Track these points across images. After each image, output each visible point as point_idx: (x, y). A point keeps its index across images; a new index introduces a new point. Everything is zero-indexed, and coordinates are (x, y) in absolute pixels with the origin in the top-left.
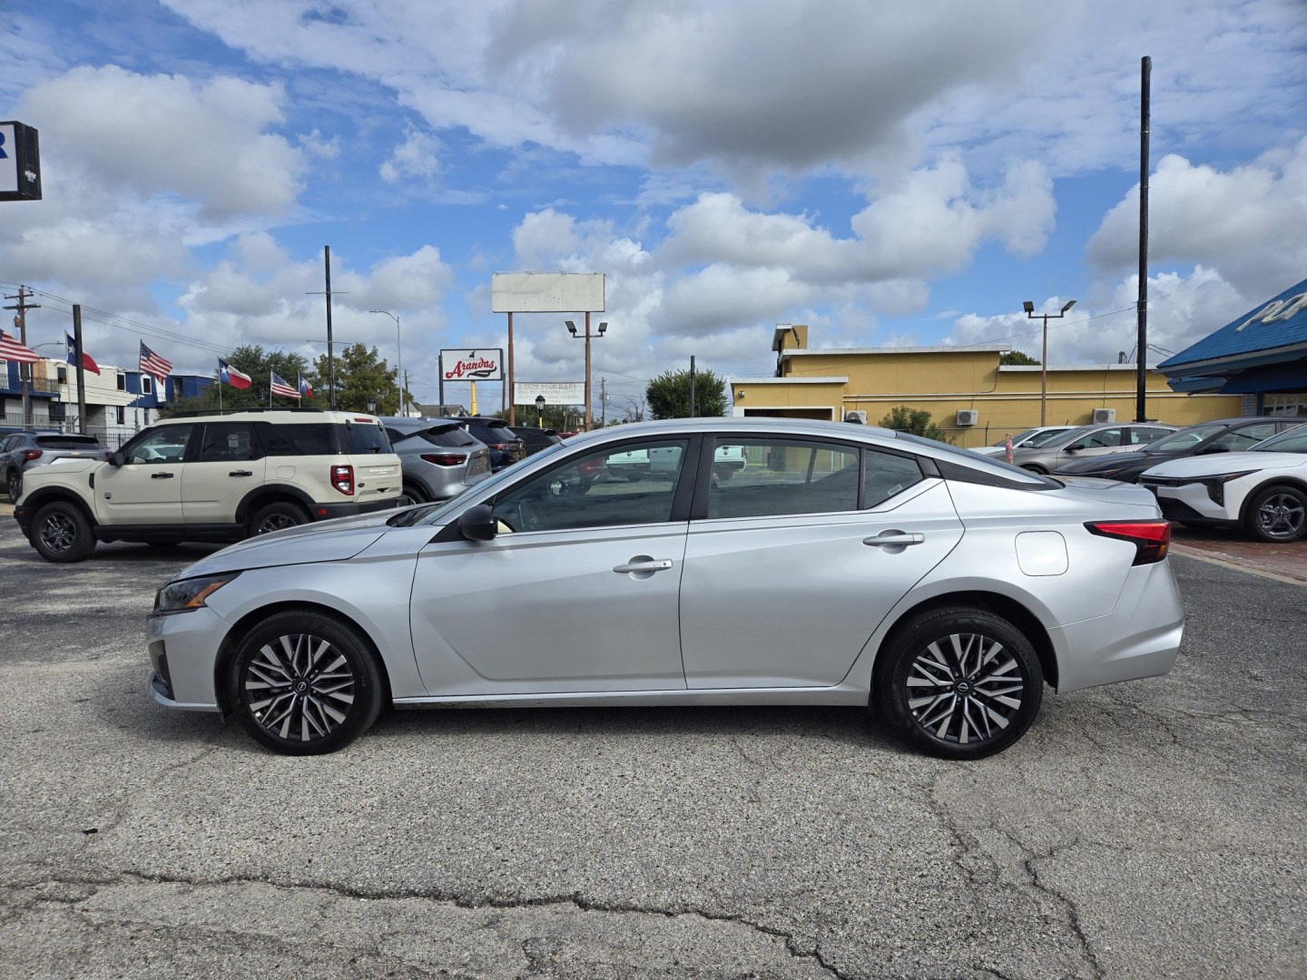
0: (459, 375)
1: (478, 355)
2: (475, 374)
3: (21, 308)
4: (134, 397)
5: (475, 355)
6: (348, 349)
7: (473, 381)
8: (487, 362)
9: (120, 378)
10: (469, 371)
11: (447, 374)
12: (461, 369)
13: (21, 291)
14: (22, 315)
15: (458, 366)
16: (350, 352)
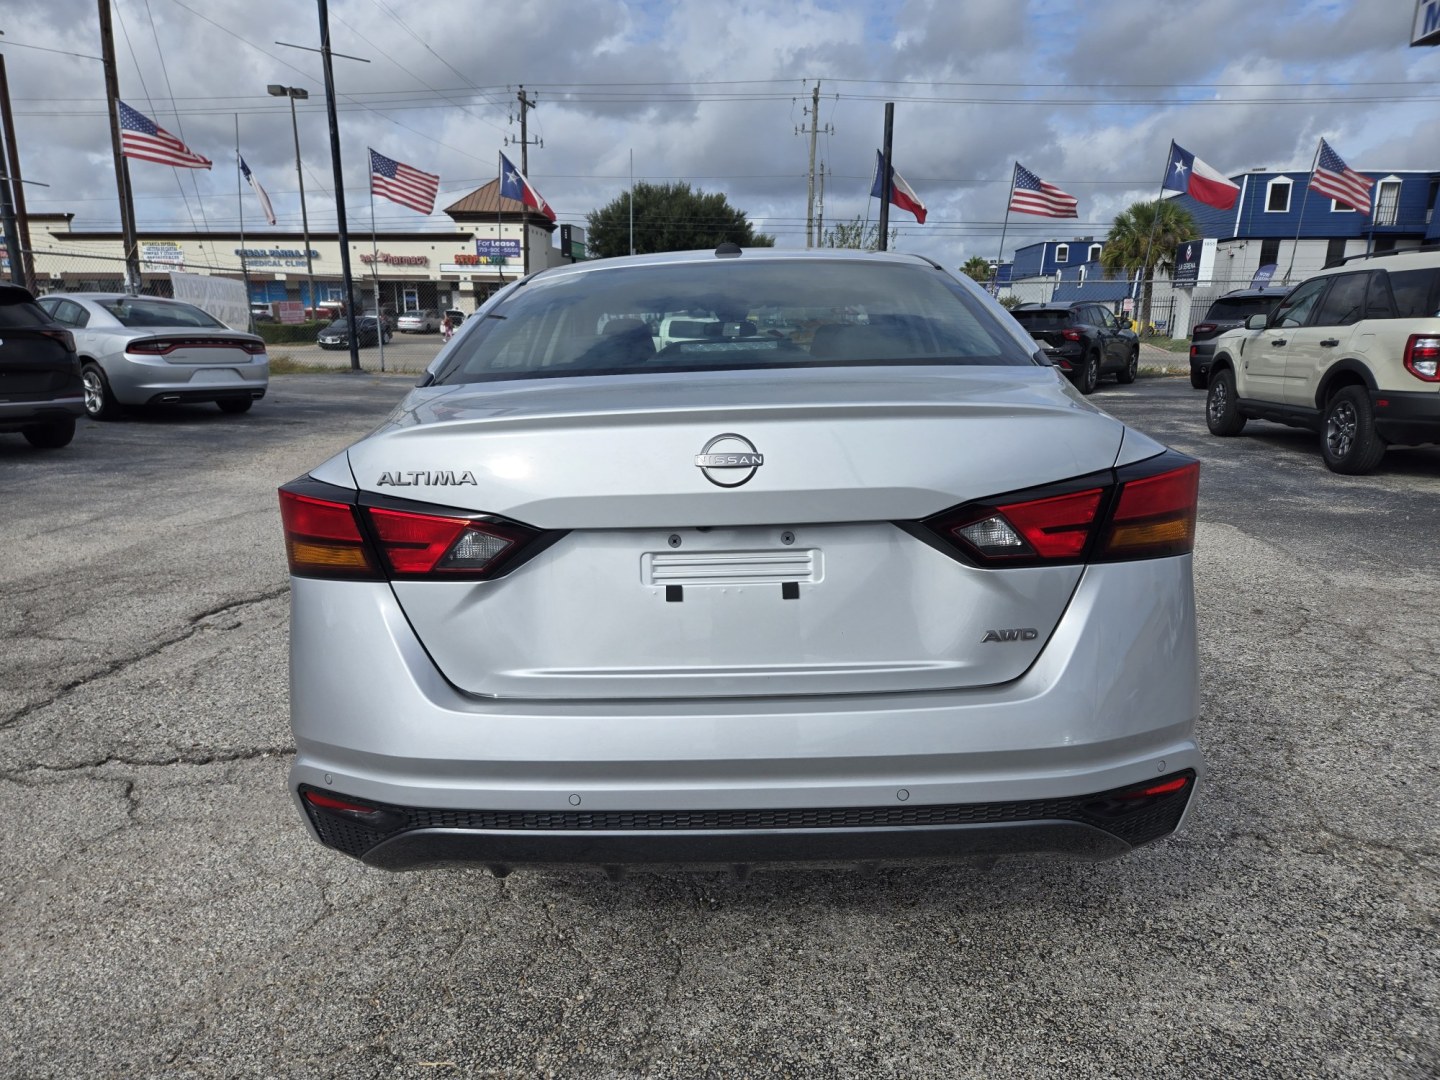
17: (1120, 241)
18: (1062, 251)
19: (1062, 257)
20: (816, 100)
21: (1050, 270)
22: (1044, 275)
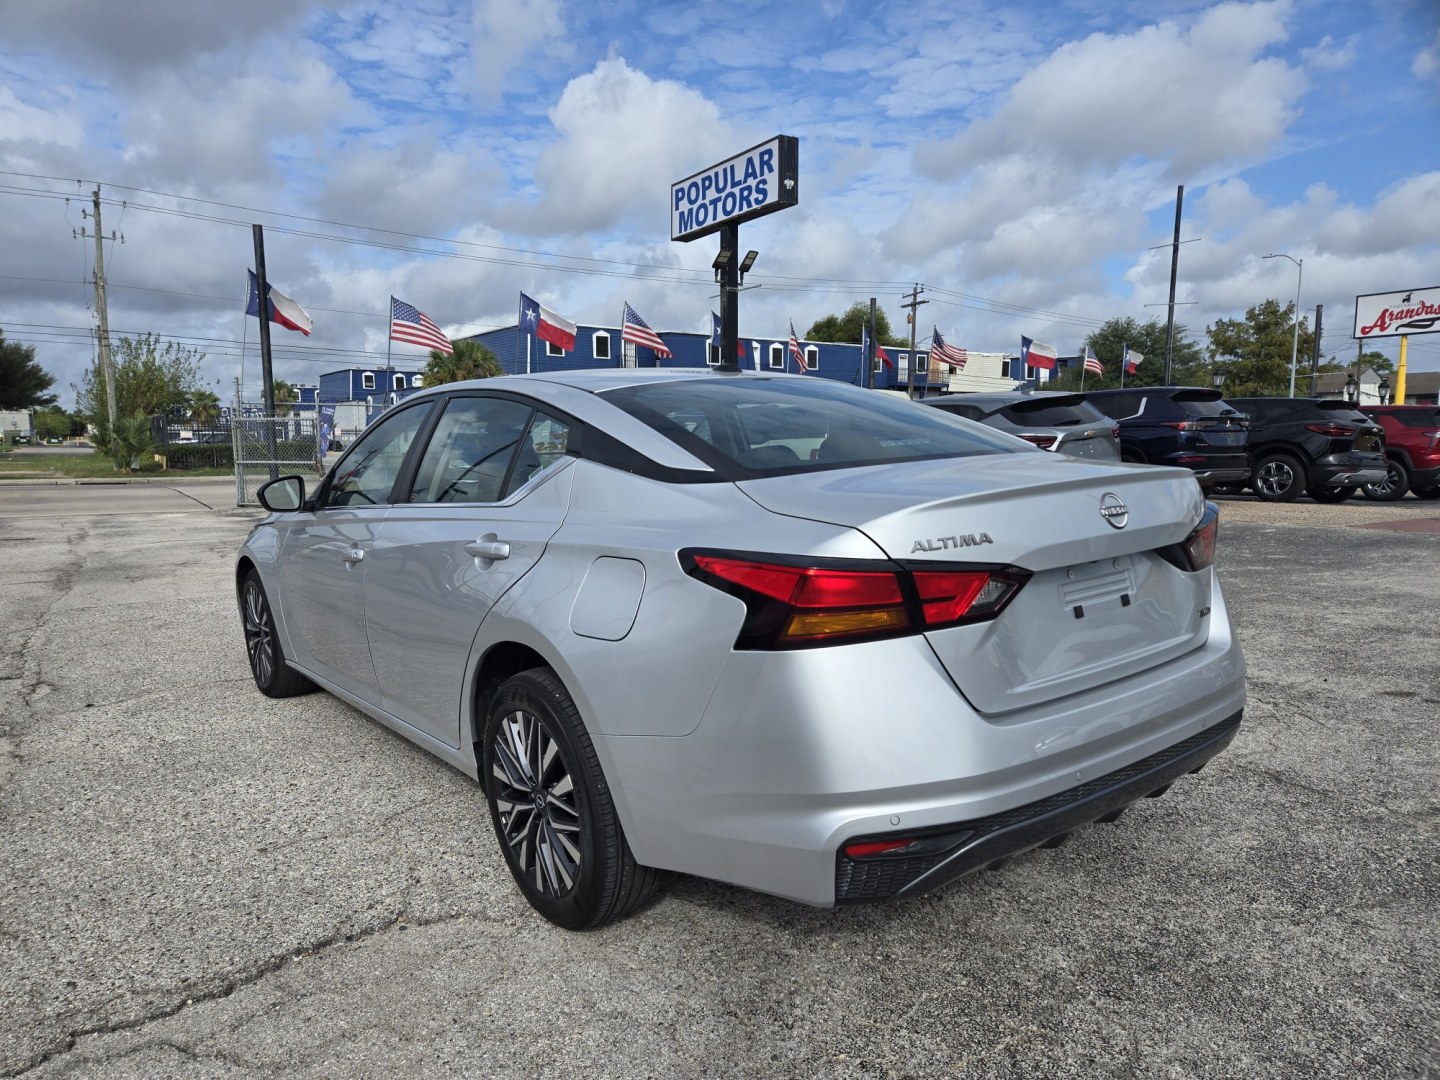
0: (1383, 329)
1: (1416, 298)
2: (1408, 325)
3: (914, 305)
4: (1017, 383)
5: (1412, 297)
6: (1254, 309)
7: (1405, 335)
8: (1432, 306)
9: (1005, 365)
10: (1400, 322)
11: (1363, 330)
12: (1387, 320)
13: (915, 289)
14: (914, 311)
15: (1382, 317)
16: (1257, 312)
17: (438, 372)
18: (368, 379)
19: (368, 384)
20: (97, 204)
21: (360, 396)
22: (354, 400)
